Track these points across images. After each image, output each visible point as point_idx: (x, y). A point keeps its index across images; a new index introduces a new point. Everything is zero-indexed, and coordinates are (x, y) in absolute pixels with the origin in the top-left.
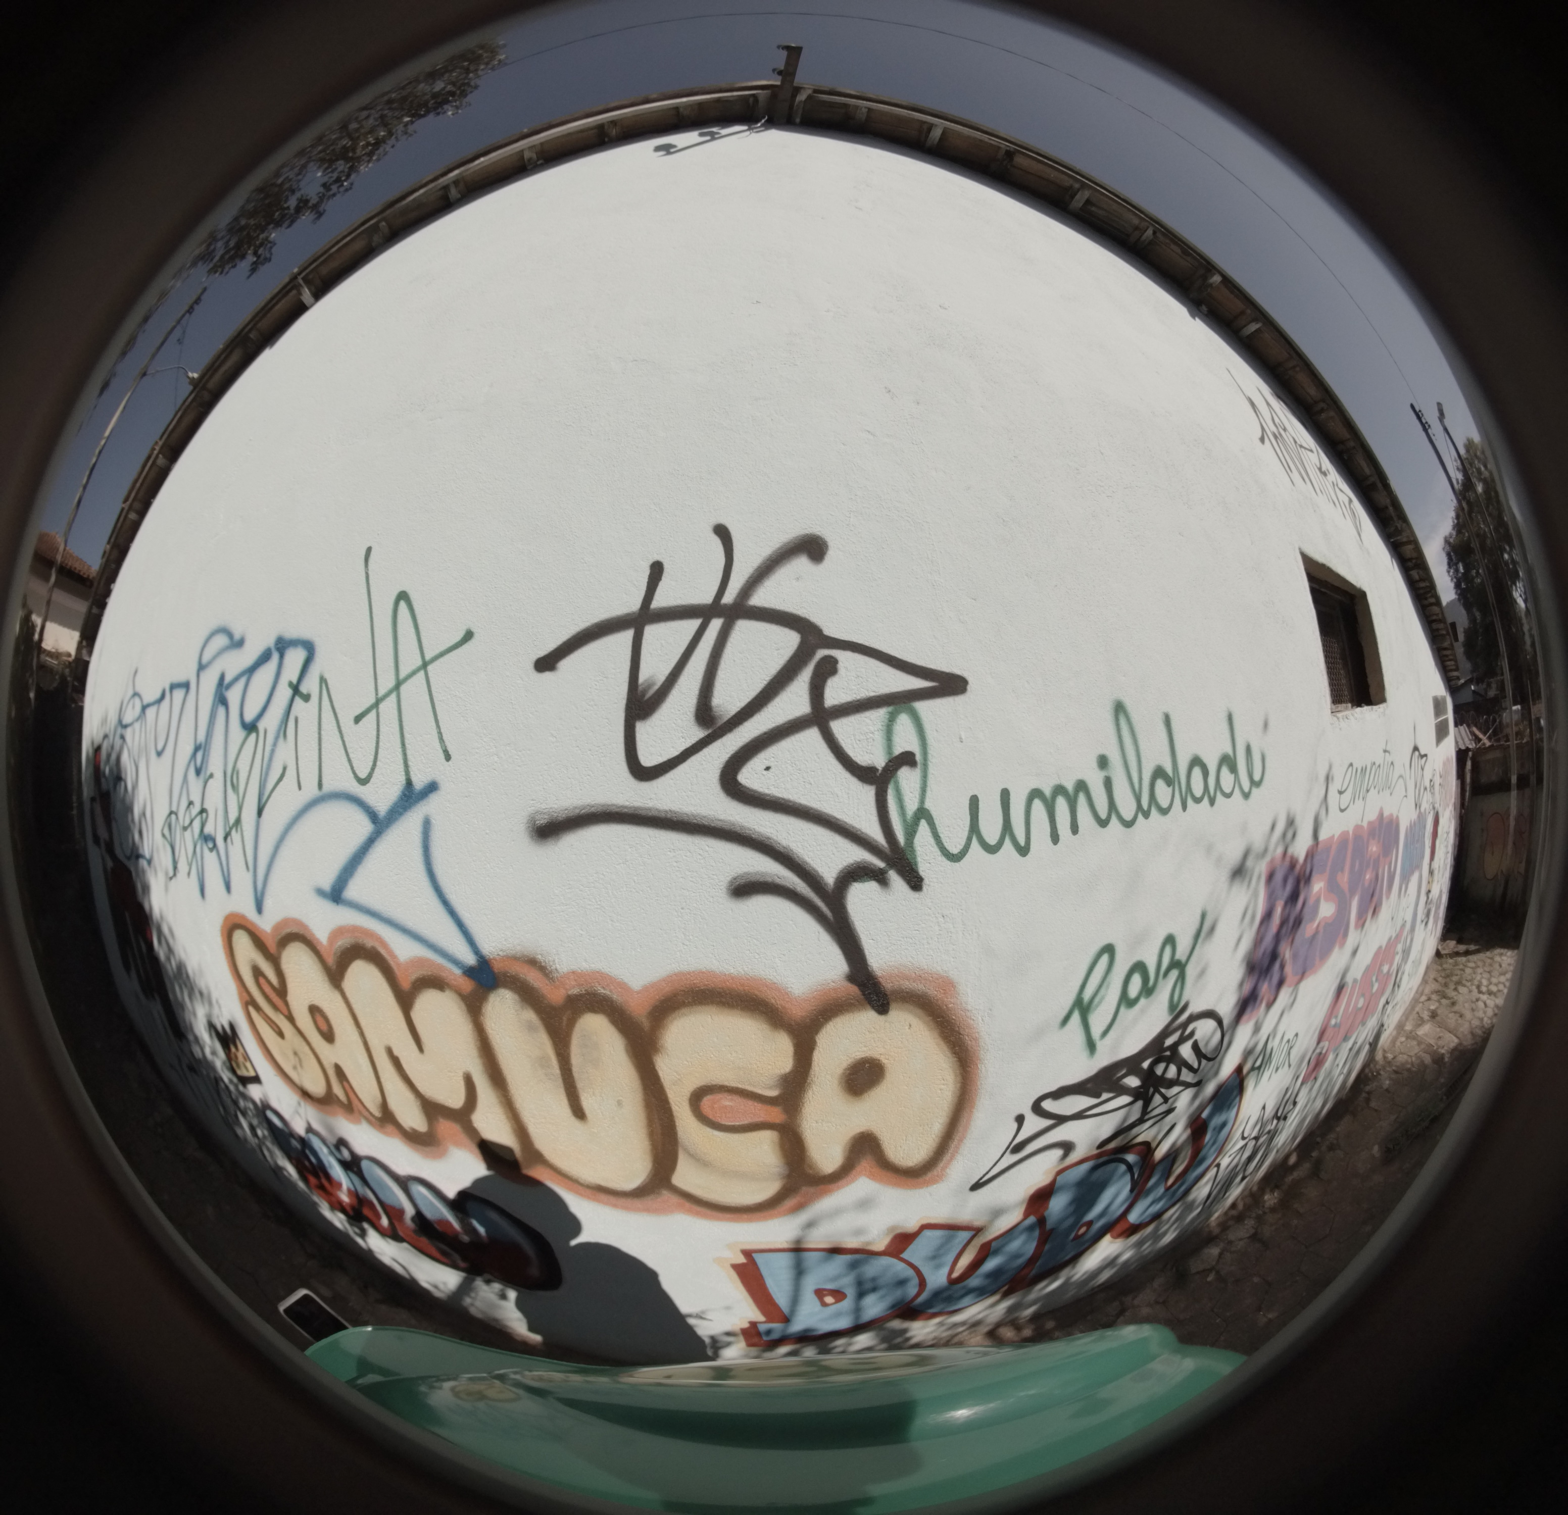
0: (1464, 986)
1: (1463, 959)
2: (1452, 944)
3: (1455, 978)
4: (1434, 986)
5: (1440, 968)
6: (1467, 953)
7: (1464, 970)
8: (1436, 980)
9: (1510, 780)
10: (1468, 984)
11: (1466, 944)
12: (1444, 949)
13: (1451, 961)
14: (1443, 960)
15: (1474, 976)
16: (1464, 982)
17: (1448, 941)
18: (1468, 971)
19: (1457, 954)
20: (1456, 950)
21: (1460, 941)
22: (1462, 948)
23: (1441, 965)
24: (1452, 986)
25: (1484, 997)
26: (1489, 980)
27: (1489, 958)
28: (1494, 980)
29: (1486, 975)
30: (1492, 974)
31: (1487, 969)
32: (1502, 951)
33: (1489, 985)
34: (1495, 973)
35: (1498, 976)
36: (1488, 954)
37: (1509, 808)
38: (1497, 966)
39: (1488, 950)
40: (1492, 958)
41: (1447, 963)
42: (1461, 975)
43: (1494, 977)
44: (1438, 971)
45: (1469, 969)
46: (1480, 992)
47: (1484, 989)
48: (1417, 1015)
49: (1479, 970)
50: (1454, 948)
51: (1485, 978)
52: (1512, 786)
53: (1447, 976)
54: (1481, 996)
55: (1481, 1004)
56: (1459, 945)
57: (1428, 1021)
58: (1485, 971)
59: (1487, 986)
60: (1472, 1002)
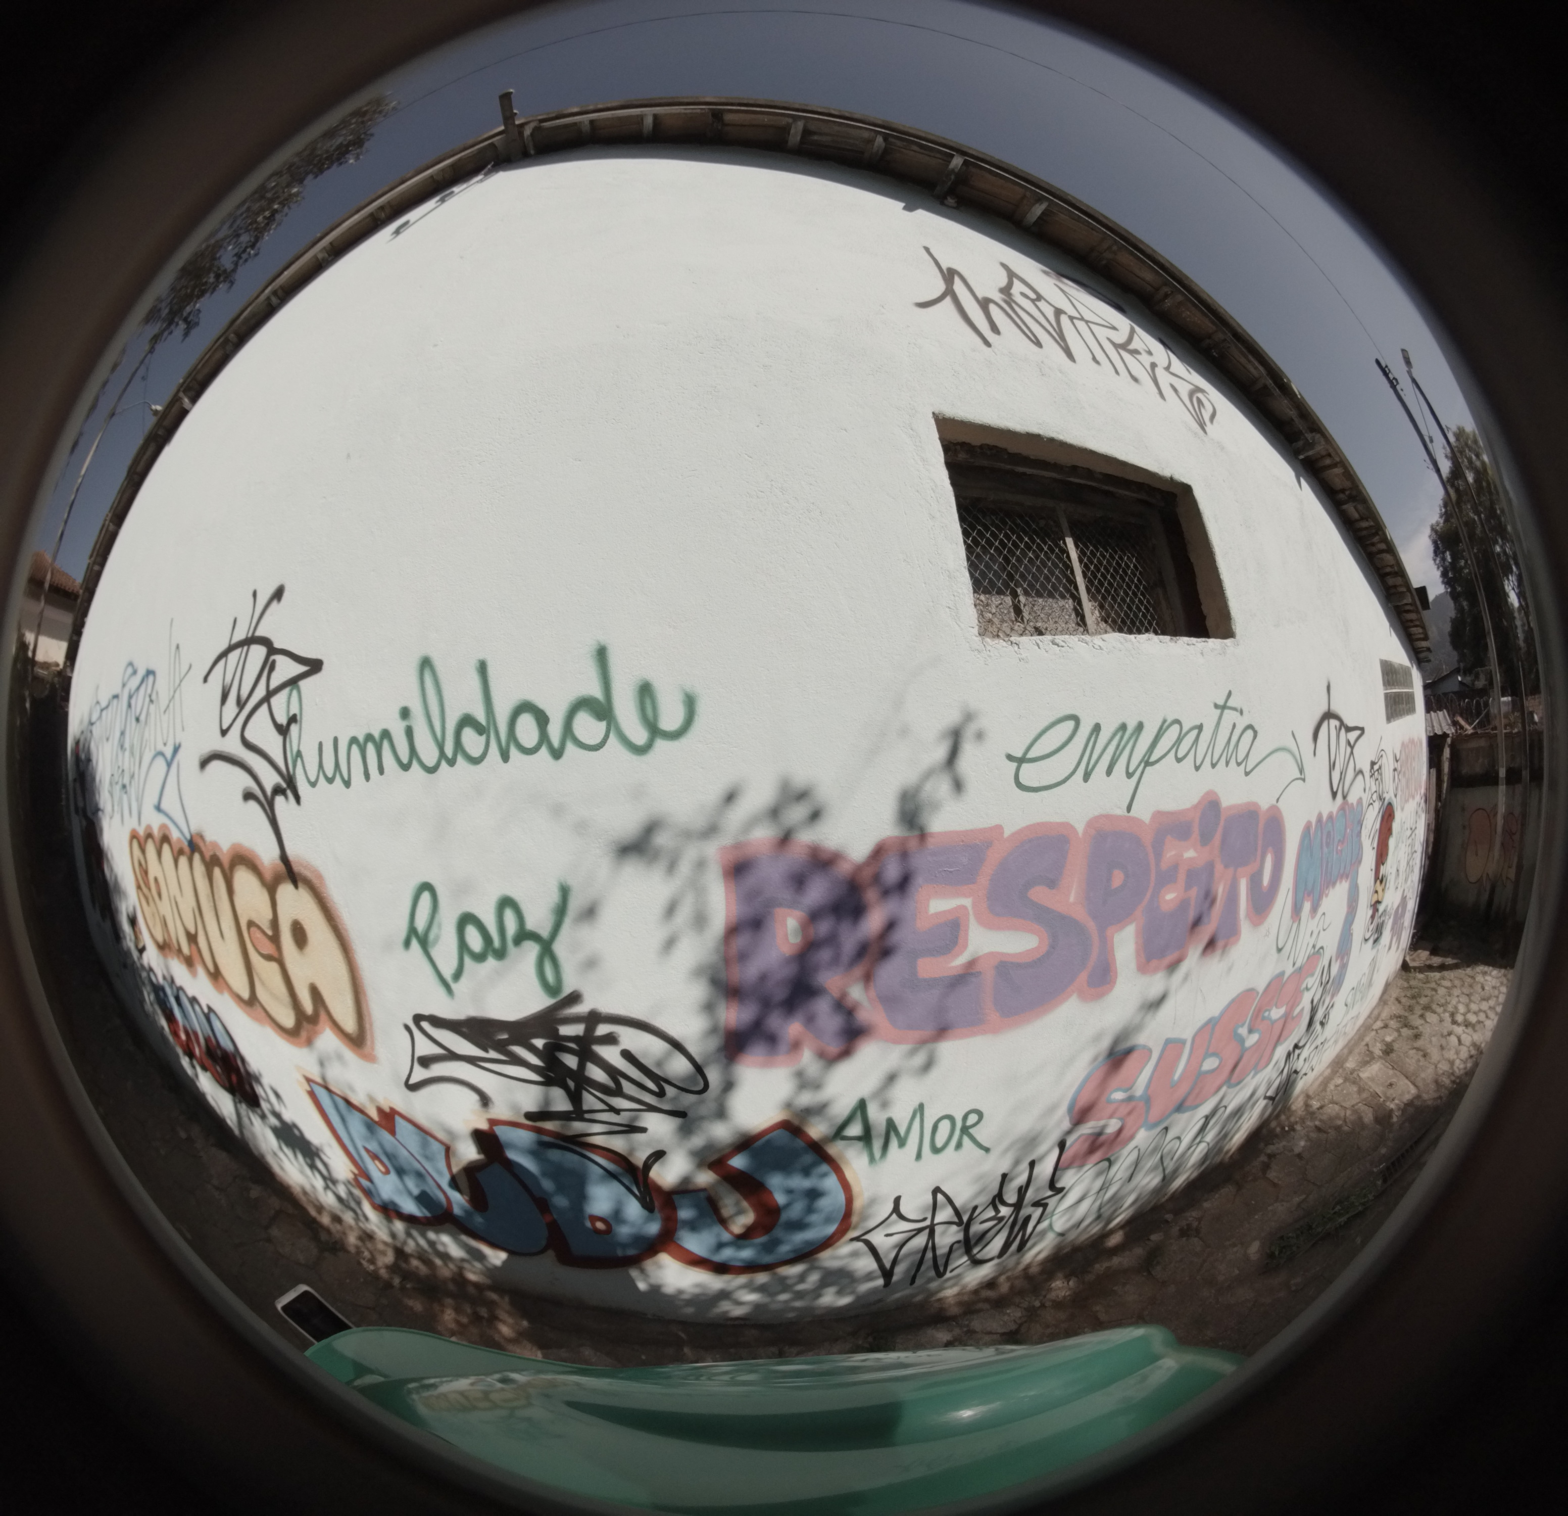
0: (1434, 1012)
1: (1437, 975)
2: (1424, 955)
3: (1423, 1001)
4: (1393, 1008)
5: (1406, 985)
6: (1442, 968)
7: (1435, 990)
8: (1398, 1000)
9: (1497, 773)
10: (1440, 1010)
11: (1442, 956)
12: (1414, 960)
13: (1421, 976)
14: (1412, 975)
15: (1448, 999)
16: (1434, 1006)
17: (1420, 951)
18: (1442, 991)
19: (1430, 968)
20: (1428, 963)
21: (1434, 952)
22: (1437, 960)
23: (1407, 981)
24: (1418, 1011)
25: (1459, 1030)
26: (1467, 1006)
27: (1469, 976)
28: (1474, 1007)
29: (1464, 999)
30: (1472, 998)
31: (1466, 991)
32: (1486, 968)
33: (1466, 1013)
34: (1477, 997)
35: (1480, 1002)
36: (1469, 971)
37: (1496, 805)
38: (1478, 988)
39: (1468, 966)
40: (1473, 977)
41: (1414, 978)
42: (1432, 996)
43: (1475, 1003)
44: (1403, 989)
45: (1443, 988)
46: (1454, 1022)
47: (1460, 1018)
48: (1366, 1048)
49: (1456, 992)
50: (1427, 959)
51: (1463, 1004)
52: (1500, 780)
53: (1413, 997)
54: (1455, 1027)
55: (1453, 1040)
56: (1432, 957)
57: (1380, 1057)
58: (1463, 993)
59: (1464, 1015)
60: (1442, 1036)
